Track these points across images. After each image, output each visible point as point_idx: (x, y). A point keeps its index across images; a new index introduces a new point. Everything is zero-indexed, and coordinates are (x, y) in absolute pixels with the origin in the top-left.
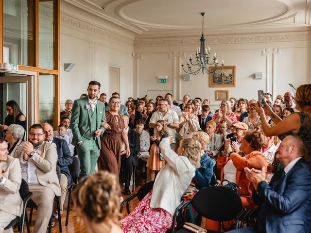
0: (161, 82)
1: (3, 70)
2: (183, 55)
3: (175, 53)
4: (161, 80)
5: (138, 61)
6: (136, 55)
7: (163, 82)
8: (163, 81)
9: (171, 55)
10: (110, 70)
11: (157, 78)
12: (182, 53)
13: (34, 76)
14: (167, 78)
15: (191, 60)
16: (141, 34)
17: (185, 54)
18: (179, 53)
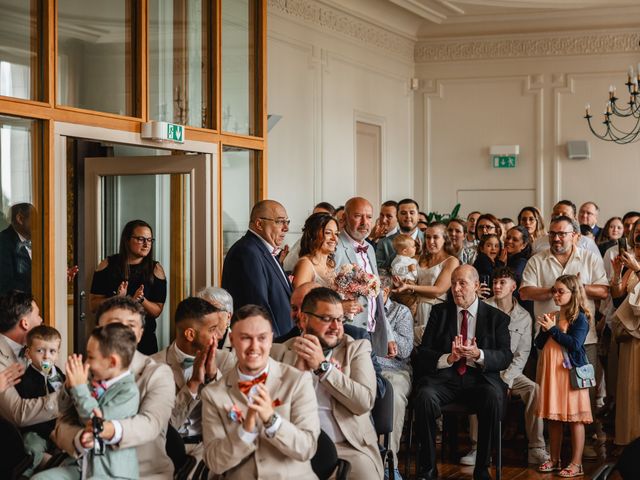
0: (501, 165)
1: (150, 140)
2: (566, 84)
3: (542, 79)
4: (501, 159)
5: (428, 102)
6: (422, 83)
7: (507, 165)
8: (506, 161)
9: (529, 85)
10: (358, 132)
11: (486, 151)
12: (562, 79)
13: (211, 155)
14: (517, 152)
15: (613, 100)
16: (439, 22)
17: (572, 83)
18: (554, 78)
